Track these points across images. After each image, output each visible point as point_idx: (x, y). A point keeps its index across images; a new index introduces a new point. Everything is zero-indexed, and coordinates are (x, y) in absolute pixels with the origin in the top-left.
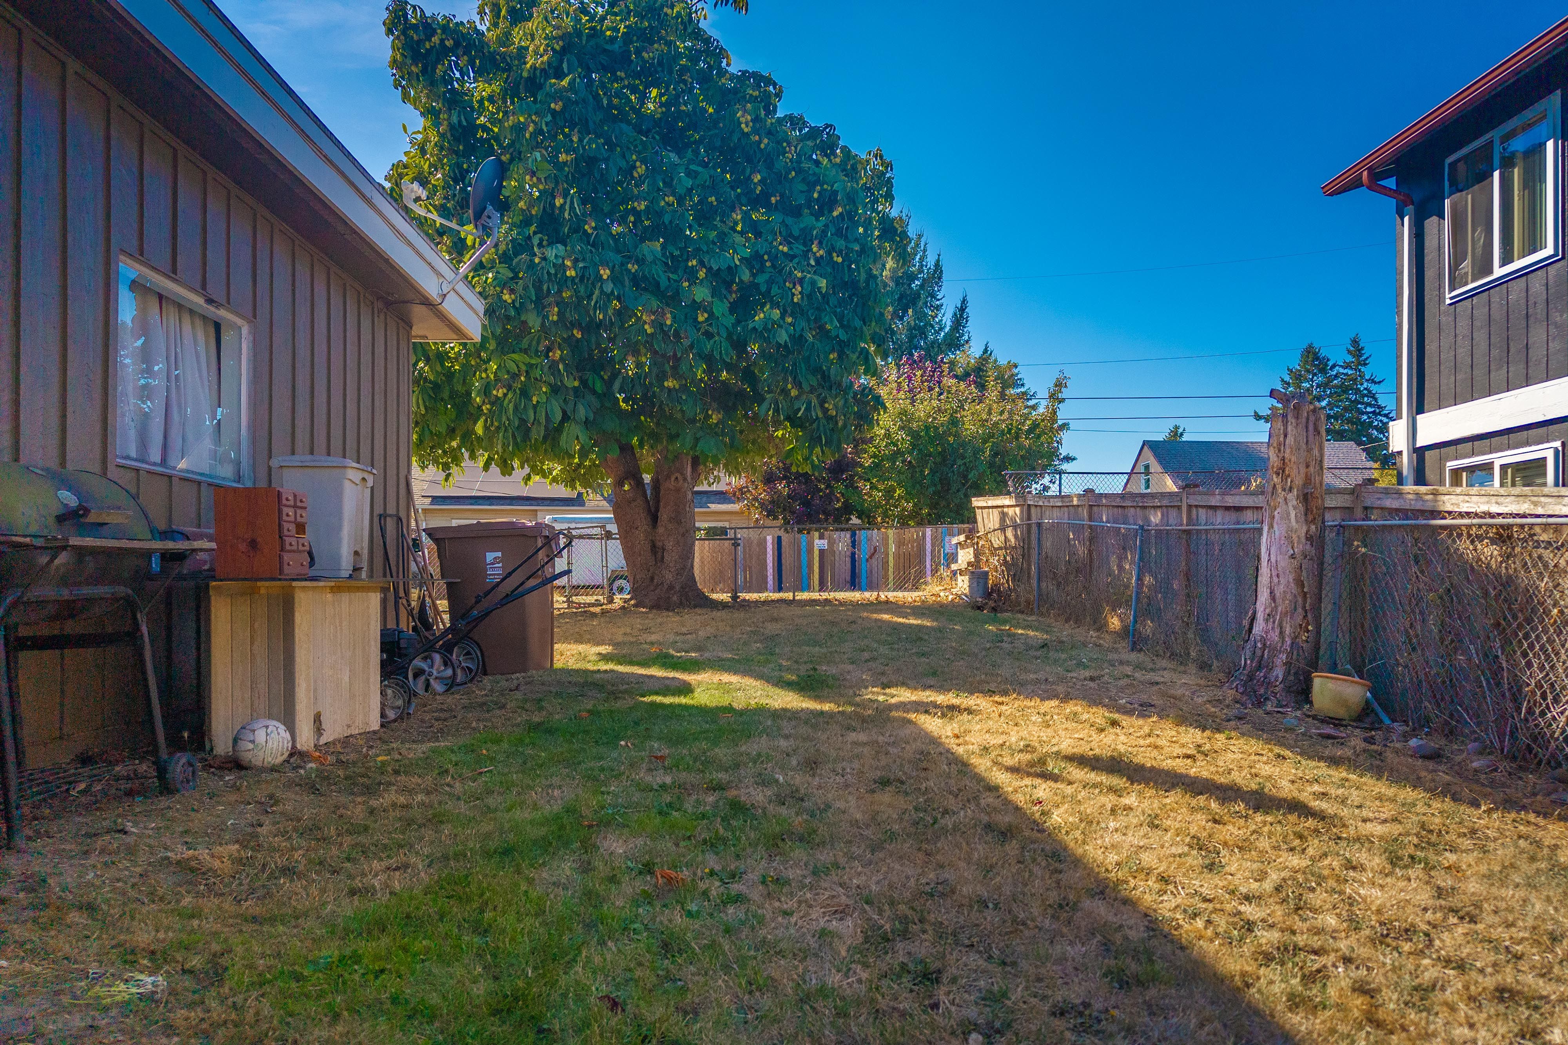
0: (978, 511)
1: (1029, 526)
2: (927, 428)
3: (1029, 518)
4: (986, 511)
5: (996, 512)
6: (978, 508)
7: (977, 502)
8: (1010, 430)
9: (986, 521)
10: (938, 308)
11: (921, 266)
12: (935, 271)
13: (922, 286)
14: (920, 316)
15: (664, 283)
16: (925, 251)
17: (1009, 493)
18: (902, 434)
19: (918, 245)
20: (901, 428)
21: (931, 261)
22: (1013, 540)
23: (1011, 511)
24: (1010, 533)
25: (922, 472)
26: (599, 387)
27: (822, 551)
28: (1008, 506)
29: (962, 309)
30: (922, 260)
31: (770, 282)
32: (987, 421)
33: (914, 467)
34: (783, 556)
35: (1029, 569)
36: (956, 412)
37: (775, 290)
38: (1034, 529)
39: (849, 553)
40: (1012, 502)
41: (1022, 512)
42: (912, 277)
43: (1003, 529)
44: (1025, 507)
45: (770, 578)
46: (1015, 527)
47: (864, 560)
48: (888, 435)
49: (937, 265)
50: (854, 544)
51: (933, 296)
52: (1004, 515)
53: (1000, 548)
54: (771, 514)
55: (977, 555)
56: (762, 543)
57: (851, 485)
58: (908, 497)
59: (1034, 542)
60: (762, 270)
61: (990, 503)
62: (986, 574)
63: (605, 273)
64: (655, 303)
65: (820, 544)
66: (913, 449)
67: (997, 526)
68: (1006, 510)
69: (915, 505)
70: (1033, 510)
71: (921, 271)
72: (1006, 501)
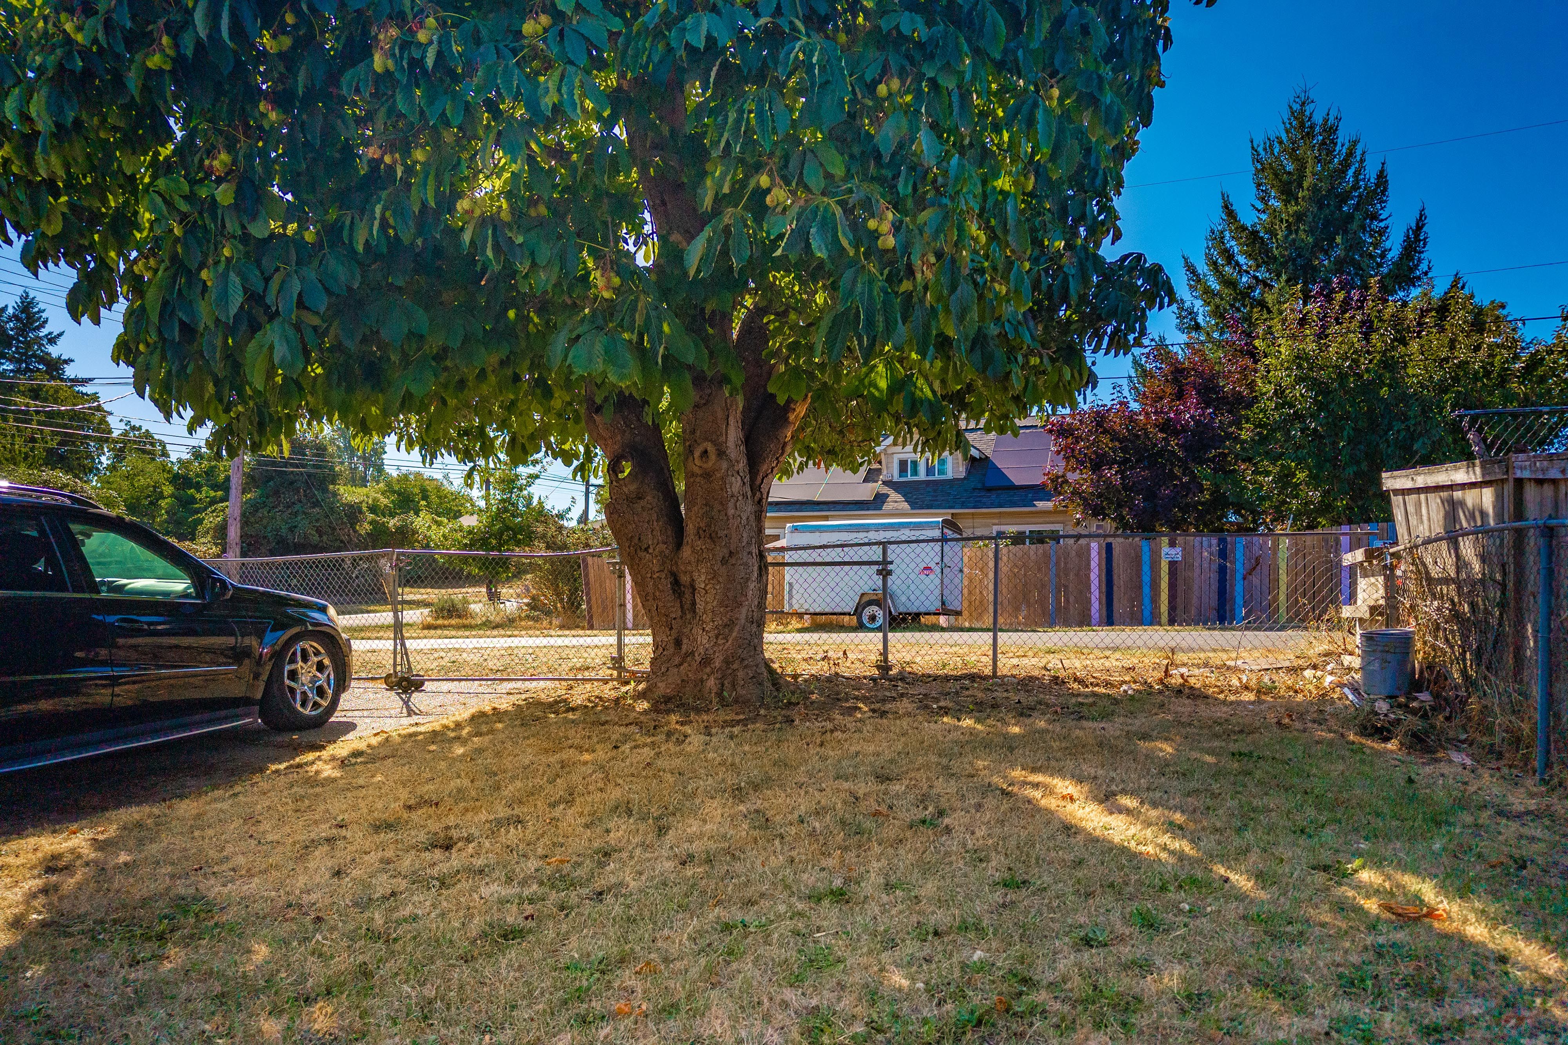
0: (1396, 500)
1: (1520, 535)
2: (1342, 377)
3: (1519, 513)
4: (1411, 499)
5: (1435, 500)
6: (1397, 492)
7: (1393, 481)
8: (1487, 374)
9: (1413, 521)
10: (1382, 232)
11: (1357, 181)
12: (1377, 185)
13: (1357, 207)
14: (1355, 245)
16: (1362, 161)
17: (1468, 457)
18: (1300, 389)
19: (1350, 154)
20: (1299, 380)
21: (1371, 172)
22: (1477, 566)
23: (1470, 498)
24: (1468, 549)
25: (1335, 444)
27: (1172, 564)
28: (1463, 486)
29: (1419, 227)
30: (1357, 174)
32: (1446, 359)
33: (1322, 437)
34: (1115, 571)
35: (1520, 634)
36: (1394, 348)
38: (1533, 542)
39: (1215, 567)
40: (1476, 475)
41: (1499, 499)
42: (1344, 198)
43: (1452, 537)
44: (1509, 488)
45: (1095, 605)
46: (1481, 531)
47: (1239, 576)
48: (1279, 392)
49: (1382, 176)
50: (1223, 554)
51: (1375, 217)
52: (1452, 508)
53: (1446, 581)
54: (1097, 512)
55: (1392, 589)
56: (1084, 554)
57: (1222, 467)
58: (1315, 480)
59: (1534, 579)
61: (1421, 480)
62: (1406, 640)
65: (1168, 553)
66: (1319, 410)
67: (1438, 529)
68: (1458, 494)
69: (1325, 494)
70: (1531, 493)
71: (1355, 187)
72: (1460, 475)
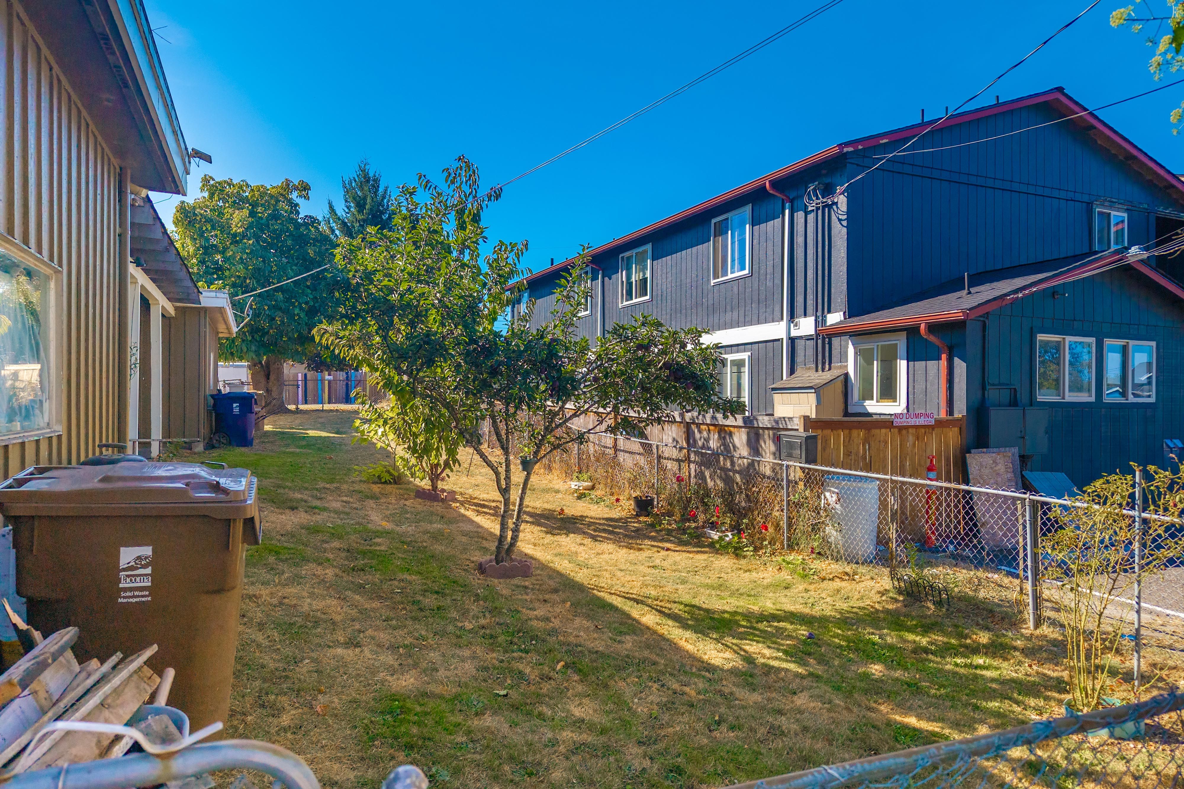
15: (283, 307)
26: (258, 339)
27: (330, 382)
31: (320, 306)
34: (308, 384)
37: (322, 309)
39: (344, 383)
47: (353, 387)
50: (347, 378)
60: (317, 302)
63: (266, 308)
64: (281, 314)
65: (328, 378)
